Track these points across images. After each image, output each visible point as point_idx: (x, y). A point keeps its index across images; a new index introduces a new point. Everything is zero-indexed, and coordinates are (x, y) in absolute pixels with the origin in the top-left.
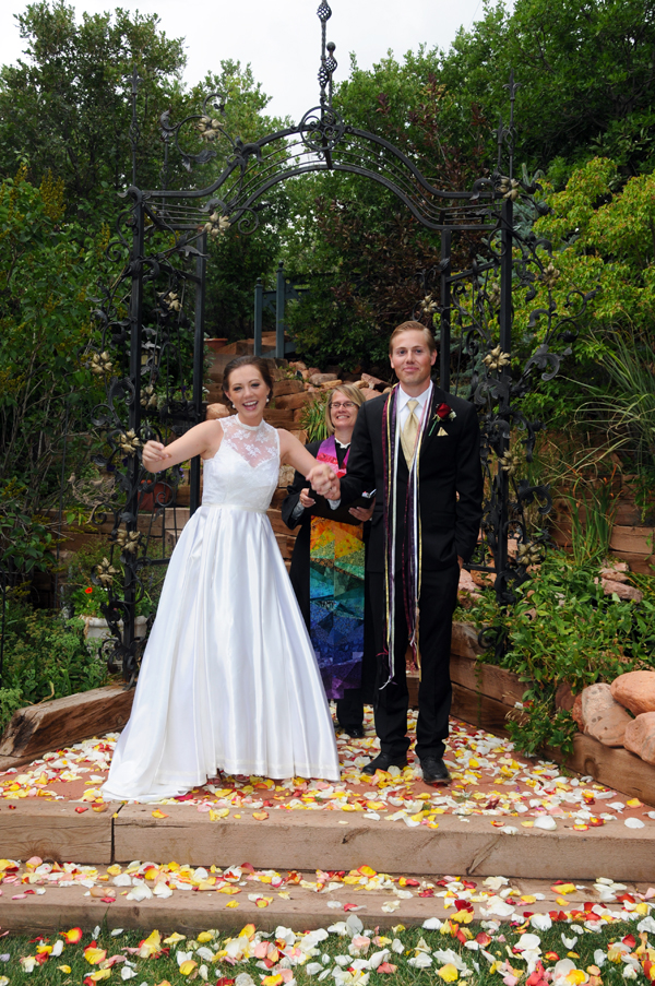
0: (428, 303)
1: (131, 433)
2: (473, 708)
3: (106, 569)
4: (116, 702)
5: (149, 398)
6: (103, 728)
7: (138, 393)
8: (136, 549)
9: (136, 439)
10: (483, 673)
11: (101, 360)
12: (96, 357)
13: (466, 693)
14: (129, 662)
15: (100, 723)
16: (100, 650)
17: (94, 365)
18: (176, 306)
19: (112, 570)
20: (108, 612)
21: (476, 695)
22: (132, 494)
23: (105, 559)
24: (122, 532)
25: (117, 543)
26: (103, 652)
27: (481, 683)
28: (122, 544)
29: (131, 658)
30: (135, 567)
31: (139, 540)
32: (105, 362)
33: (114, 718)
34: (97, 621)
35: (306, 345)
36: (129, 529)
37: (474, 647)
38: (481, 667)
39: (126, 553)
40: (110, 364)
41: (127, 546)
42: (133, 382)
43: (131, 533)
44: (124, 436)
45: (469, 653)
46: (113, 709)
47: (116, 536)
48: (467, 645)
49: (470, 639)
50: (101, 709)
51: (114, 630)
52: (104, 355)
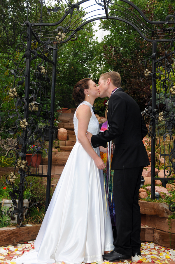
0: (147, 72)
1: (25, 120)
2: (168, 240)
3: (12, 177)
4: (13, 232)
5: (32, 107)
6: (7, 243)
7: (28, 105)
8: (25, 167)
9: (27, 122)
10: (171, 223)
11: (13, 91)
12: (11, 90)
13: (165, 234)
14: (20, 215)
15: (6, 240)
16: (8, 211)
17: (10, 93)
18: (44, 71)
19: (15, 177)
20: (12, 196)
21: (169, 233)
22: (24, 145)
23: (12, 173)
24: (19, 161)
25: (17, 165)
26: (9, 212)
27: (171, 228)
28: (19, 165)
29: (21, 214)
30: (24, 176)
31: (26, 164)
32: (15, 92)
33: (12, 239)
34: (7, 201)
35: (99, 107)
36: (22, 160)
37: (167, 212)
38: (170, 221)
39: (21, 170)
40: (17, 93)
41: (21, 167)
42: (26, 100)
43: (23, 161)
44: (22, 121)
45: (165, 215)
46: (12, 235)
47: (17, 163)
48: (164, 212)
49: (166, 209)
50: (6, 234)
51: (14, 202)
52: (14, 89)
